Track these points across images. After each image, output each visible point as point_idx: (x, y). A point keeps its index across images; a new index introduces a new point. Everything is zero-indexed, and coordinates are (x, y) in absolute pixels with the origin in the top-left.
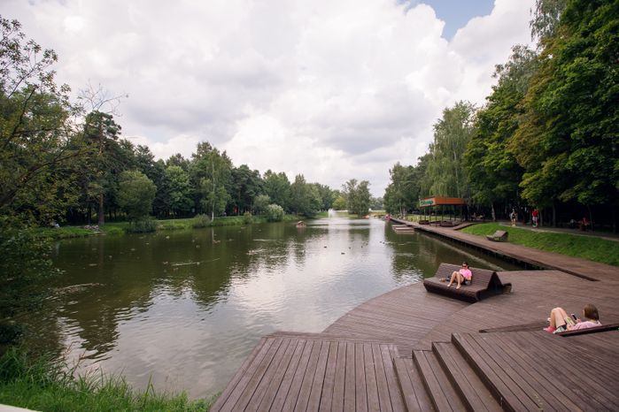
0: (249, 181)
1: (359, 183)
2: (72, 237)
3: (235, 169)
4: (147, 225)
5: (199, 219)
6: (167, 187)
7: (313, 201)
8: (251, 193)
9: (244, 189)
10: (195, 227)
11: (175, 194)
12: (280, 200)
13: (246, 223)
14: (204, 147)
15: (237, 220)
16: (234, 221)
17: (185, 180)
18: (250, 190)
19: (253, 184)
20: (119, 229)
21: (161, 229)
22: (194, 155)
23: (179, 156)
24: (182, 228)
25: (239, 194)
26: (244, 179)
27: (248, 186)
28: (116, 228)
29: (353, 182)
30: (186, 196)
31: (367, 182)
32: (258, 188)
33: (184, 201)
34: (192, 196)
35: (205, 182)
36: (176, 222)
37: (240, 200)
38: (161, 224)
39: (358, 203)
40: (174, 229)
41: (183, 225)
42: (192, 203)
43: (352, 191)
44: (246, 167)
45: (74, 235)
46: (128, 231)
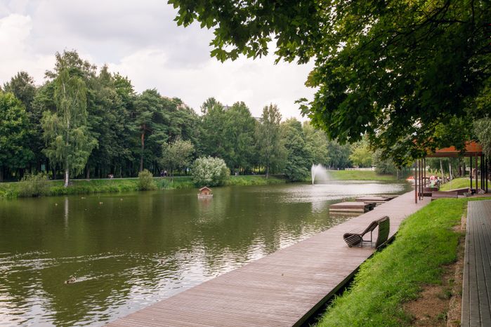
0: (157, 118)
3: (134, 98)
5: (29, 183)
8: (161, 137)
9: (147, 130)
10: (22, 196)
13: (143, 189)
14: (70, 60)
15: (126, 183)
18: (159, 131)
19: (165, 122)
26: (147, 113)
27: (155, 125)
32: (176, 129)
35: (48, 118)
44: (153, 93)
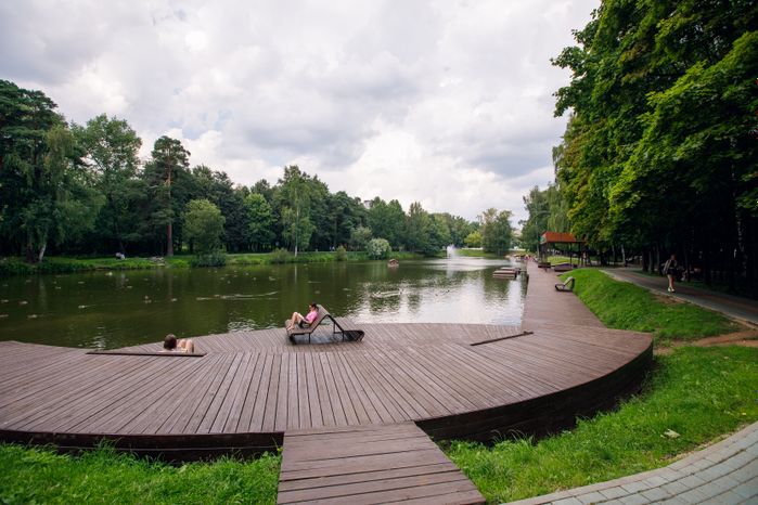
0: (346, 211)
1: (498, 214)
2: (133, 269)
3: (331, 197)
4: (213, 258)
5: (278, 253)
6: (245, 217)
7: (434, 235)
8: (349, 225)
9: (340, 219)
10: (273, 263)
11: (253, 225)
12: (388, 233)
13: (339, 260)
14: (293, 171)
15: (328, 256)
16: (323, 257)
17: (266, 209)
18: (348, 220)
19: (351, 214)
20: (185, 262)
21: (233, 264)
22: (280, 181)
23: (264, 182)
24: (256, 263)
25: (335, 227)
26: (341, 208)
27: (345, 216)
28: (180, 261)
29: (491, 212)
30: (267, 227)
31: (508, 213)
32: (358, 219)
33: (263, 233)
34: (274, 227)
35: (287, 212)
36: (249, 257)
37: (335, 234)
38: (233, 259)
39: (496, 239)
40: (246, 264)
41: (258, 260)
42: (273, 235)
43: (489, 223)
44: (343, 193)
45: (136, 266)
46: (194, 265)
